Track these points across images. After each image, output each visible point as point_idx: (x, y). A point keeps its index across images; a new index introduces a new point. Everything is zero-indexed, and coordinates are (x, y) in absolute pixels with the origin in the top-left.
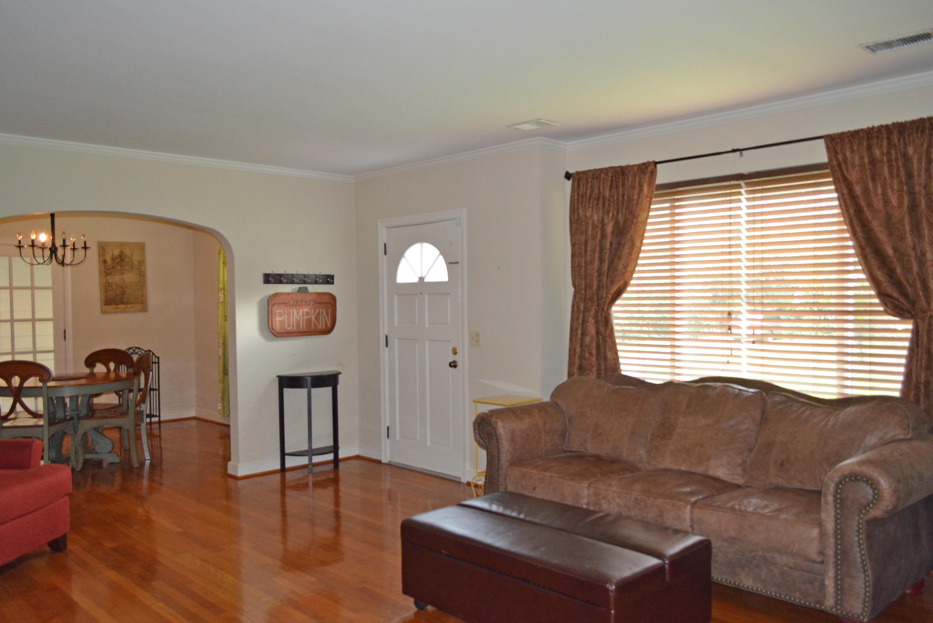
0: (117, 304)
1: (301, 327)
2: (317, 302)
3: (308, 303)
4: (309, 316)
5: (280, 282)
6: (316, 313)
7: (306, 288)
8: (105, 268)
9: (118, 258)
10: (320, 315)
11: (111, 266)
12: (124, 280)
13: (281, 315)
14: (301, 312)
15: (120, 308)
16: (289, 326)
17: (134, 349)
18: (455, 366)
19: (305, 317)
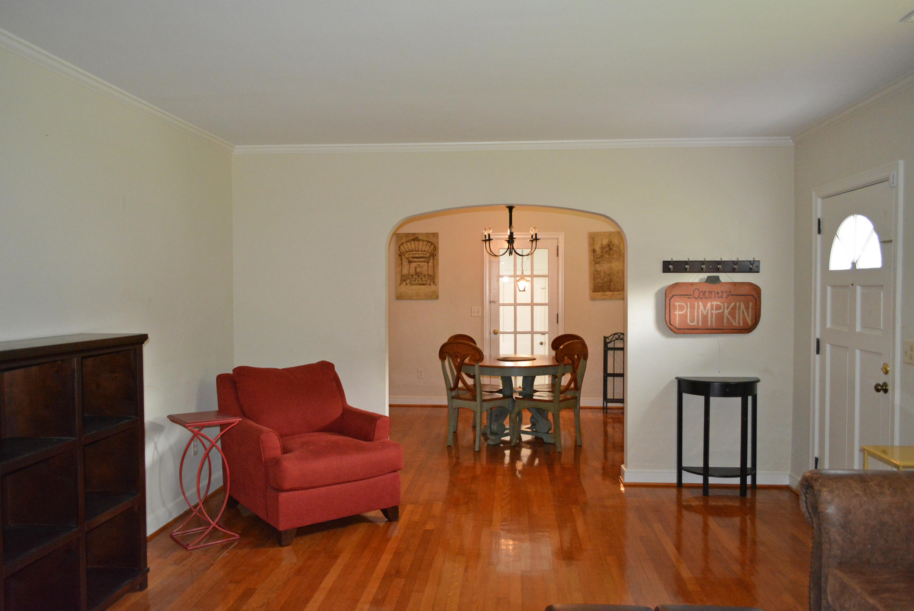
0: (605, 291)
1: (709, 323)
2: (732, 293)
3: (720, 295)
4: (721, 311)
5: (685, 271)
6: (730, 308)
7: (718, 277)
8: (594, 257)
9: (607, 247)
10: (736, 309)
11: (600, 255)
12: (611, 268)
13: (681, 308)
14: (709, 305)
15: (607, 295)
16: (692, 321)
17: (619, 334)
18: (886, 391)
19: (714, 312)
